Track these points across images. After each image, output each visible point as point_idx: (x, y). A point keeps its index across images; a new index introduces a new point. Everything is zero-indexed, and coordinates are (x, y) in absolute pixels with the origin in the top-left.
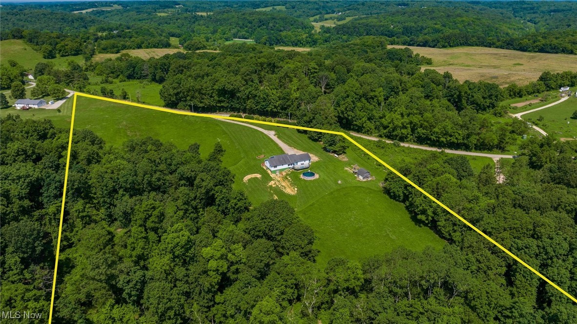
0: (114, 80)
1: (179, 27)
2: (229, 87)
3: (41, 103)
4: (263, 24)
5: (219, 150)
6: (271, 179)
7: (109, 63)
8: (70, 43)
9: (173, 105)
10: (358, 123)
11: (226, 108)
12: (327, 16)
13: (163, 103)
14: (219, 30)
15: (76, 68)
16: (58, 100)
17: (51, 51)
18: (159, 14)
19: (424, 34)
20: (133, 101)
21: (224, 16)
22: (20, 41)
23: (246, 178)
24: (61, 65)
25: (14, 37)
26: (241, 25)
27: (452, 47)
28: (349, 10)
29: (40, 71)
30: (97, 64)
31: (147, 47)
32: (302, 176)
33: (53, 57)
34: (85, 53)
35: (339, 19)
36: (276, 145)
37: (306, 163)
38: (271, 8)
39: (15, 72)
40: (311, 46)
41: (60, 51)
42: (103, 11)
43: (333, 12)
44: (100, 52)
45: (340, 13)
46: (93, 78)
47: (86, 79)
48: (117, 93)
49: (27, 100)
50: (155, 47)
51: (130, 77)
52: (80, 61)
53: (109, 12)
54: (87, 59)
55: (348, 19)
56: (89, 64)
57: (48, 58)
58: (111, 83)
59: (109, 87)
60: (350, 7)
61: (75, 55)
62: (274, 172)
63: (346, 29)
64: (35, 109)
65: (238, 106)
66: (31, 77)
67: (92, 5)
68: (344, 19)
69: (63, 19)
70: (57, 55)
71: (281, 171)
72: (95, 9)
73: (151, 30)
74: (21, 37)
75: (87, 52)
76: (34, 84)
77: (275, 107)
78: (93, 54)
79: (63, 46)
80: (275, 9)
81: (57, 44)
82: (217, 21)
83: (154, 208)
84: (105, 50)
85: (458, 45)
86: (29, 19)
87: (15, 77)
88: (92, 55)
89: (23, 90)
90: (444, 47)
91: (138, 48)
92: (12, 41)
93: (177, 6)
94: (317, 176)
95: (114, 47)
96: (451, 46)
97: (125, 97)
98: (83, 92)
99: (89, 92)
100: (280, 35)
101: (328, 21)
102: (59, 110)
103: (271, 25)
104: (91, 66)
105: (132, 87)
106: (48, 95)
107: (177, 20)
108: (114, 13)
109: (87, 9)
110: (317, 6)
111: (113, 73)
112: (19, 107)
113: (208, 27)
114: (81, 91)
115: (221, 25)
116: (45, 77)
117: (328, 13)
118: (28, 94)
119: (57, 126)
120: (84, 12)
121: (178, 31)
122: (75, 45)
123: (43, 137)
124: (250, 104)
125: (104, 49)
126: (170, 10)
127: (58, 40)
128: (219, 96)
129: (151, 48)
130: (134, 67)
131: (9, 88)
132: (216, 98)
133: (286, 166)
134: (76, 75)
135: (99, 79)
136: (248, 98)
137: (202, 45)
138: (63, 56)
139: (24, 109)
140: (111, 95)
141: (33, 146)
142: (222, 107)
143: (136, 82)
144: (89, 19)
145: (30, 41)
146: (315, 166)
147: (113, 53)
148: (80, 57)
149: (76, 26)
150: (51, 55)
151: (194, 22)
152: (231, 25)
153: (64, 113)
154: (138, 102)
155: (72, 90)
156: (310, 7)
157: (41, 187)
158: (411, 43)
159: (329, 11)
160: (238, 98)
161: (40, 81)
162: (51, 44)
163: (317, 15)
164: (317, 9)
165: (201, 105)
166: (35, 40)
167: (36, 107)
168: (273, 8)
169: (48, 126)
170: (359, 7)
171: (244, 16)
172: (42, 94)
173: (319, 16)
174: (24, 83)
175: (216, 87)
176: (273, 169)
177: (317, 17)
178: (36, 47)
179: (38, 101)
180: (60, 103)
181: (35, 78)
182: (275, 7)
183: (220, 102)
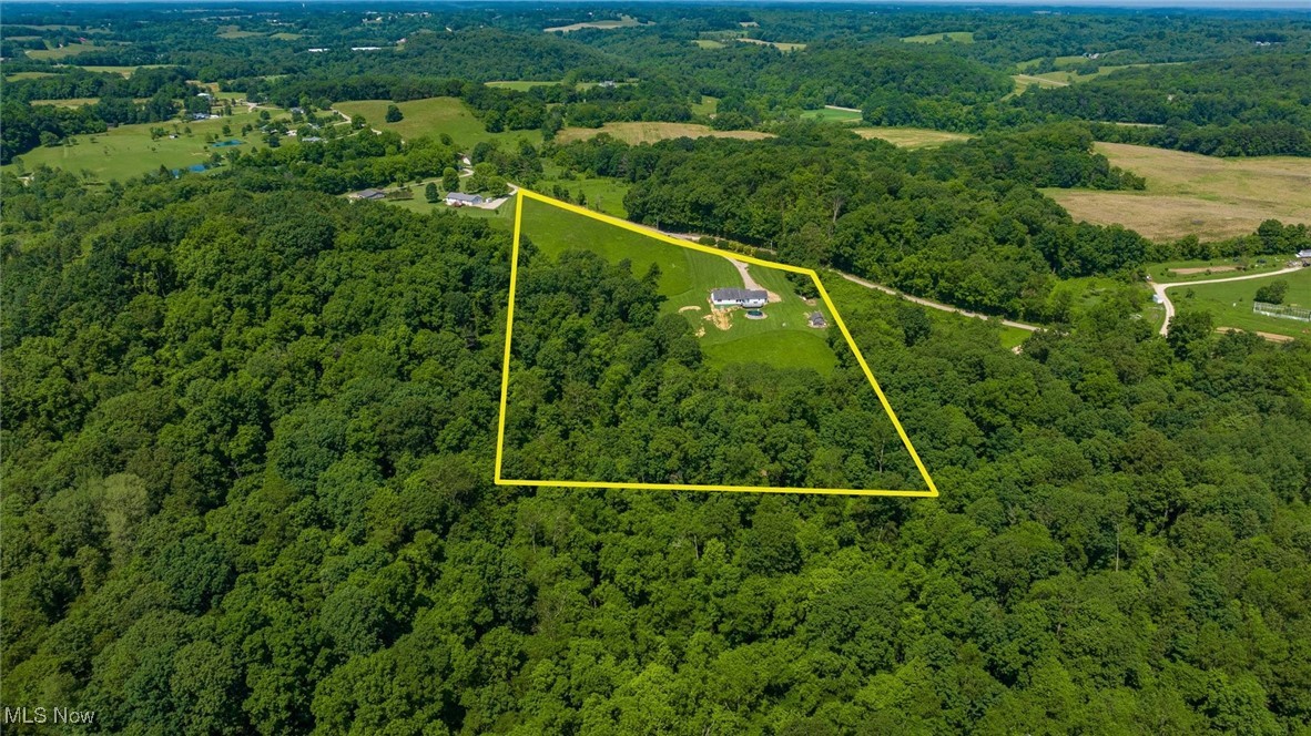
0: (579, 175)
1: (729, 75)
2: (705, 200)
3: (477, 199)
4: (893, 80)
5: (655, 272)
6: (710, 313)
7: (577, 148)
8: (525, 108)
9: (636, 218)
10: (858, 263)
11: (700, 228)
12: (1060, 61)
13: (626, 214)
14: (803, 87)
15: (528, 151)
16: (497, 197)
17: (497, 121)
18: (702, 43)
19: (1242, 121)
20: (591, 208)
21: (820, 58)
22: (457, 100)
23: (682, 309)
24: (509, 144)
25: (449, 93)
26: (847, 78)
27: (1253, 155)
28: (1121, 47)
29: (481, 155)
30: (559, 147)
31: (650, 119)
32: (747, 315)
33: (500, 130)
34: (546, 127)
35: (1083, 71)
36: (741, 279)
37: (761, 302)
38: (939, 37)
39: (449, 152)
40: (972, 132)
41: (511, 121)
42: (599, 31)
43: (1080, 52)
44: (570, 125)
45: (1096, 56)
46: (551, 169)
47: (539, 170)
48: (574, 195)
49: (460, 195)
50: (664, 119)
51: (602, 172)
52: (536, 139)
53: (609, 33)
54: (548, 137)
55: (1105, 71)
56: (548, 146)
57: (493, 131)
58: (573, 179)
59: (565, 185)
60: (1126, 42)
61: (531, 128)
62: (717, 307)
63: (1060, 100)
64: (468, 207)
65: (713, 226)
66: (466, 161)
67: (582, 14)
68: (1096, 71)
69: (525, 51)
70: (506, 127)
71: (726, 306)
72: (586, 25)
73: (669, 84)
74: (459, 94)
75: (549, 124)
76: (471, 173)
77: (759, 232)
78: (559, 128)
79: (515, 114)
80: (951, 39)
81: (508, 109)
82: (806, 65)
83: (563, 305)
84: (579, 121)
85: (1267, 153)
86: (471, 48)
87: (448, 161)
88: (555, 132)
89: (457, 180)
90: (1232, 154)
91: (635, 120)
92: (446, 99)
93: (744, 24)
94: (764, 316)
95: (593, 117)
96: (1248, 154)
97: (582, 203)
98: (531, 189)
99: (538, 191)
100: (913, 106)
101: (1056, 73)
102: (497, 211)
103: (909, 80)
104: (551, 149)
105: (599, 188)
106: (486, 190)
107: (729, 60)
108: (619, 36)
109: (572, 23)
110: (1049, 36)
111: (579, 163)
112: (450, 202)
113: (783, 78)
114: (529, 188)
115: (810, 75)
116: (485, 164)
117: (1066, 54)
118: (462, 185)
119: (492, 225)
120: (565, 29)
121: (723, 85)
122: (534, 112)
123: (478, 235)
124: (729, 225)
125: (576, 119)
126: (726, 33)
127: (510, 103)
128: (692, 211)
129: (657, 120)
130: (609, 158)
131: (440, 174)
132: (688, 213)
133: (733, 302)
134: (526, 164)
135: (559, 171)
136: (727, 218)
137: (742, 122)
138: (513, 129)
139: (455, 205)
140: (564, 196)
141: (469, 241)
142: (695, 226)
143: (608, 180)
144: (568, 52)
145: (471, 101)
146: (771, 307)
147: (590, 127)
148: (538, 132)
149: (545, 65)
150: (496, 127)
151: (761, 67)
152: (828, 77)
153: (502, 215)
154: (597, 210)
155: (518, 185)
156: (1031, 37)
157: (472, 276)
158: (1167, 141)
159: (1070, 49)
160: (715, 217)
161: (479, 170)
162: (499, 109)
163: (1037, 57)
164: (1049, 42)
165: (670, 221)
166: (478, 101)
167: (470, 204)
168: (945, 38)
169: (483, 225)
170: (1146, 41)
171: (859, 59)
172: (479, 188)
173: (1042, 59)
174: (456, 168)
175: (689, 199)
176: (716, 302)
177: (1036, 63)
178: (477, 112)
179: (473, 197)
180: (500, 201)
181: (473, 164)
182: (950, 35)
183: (692, 219)
